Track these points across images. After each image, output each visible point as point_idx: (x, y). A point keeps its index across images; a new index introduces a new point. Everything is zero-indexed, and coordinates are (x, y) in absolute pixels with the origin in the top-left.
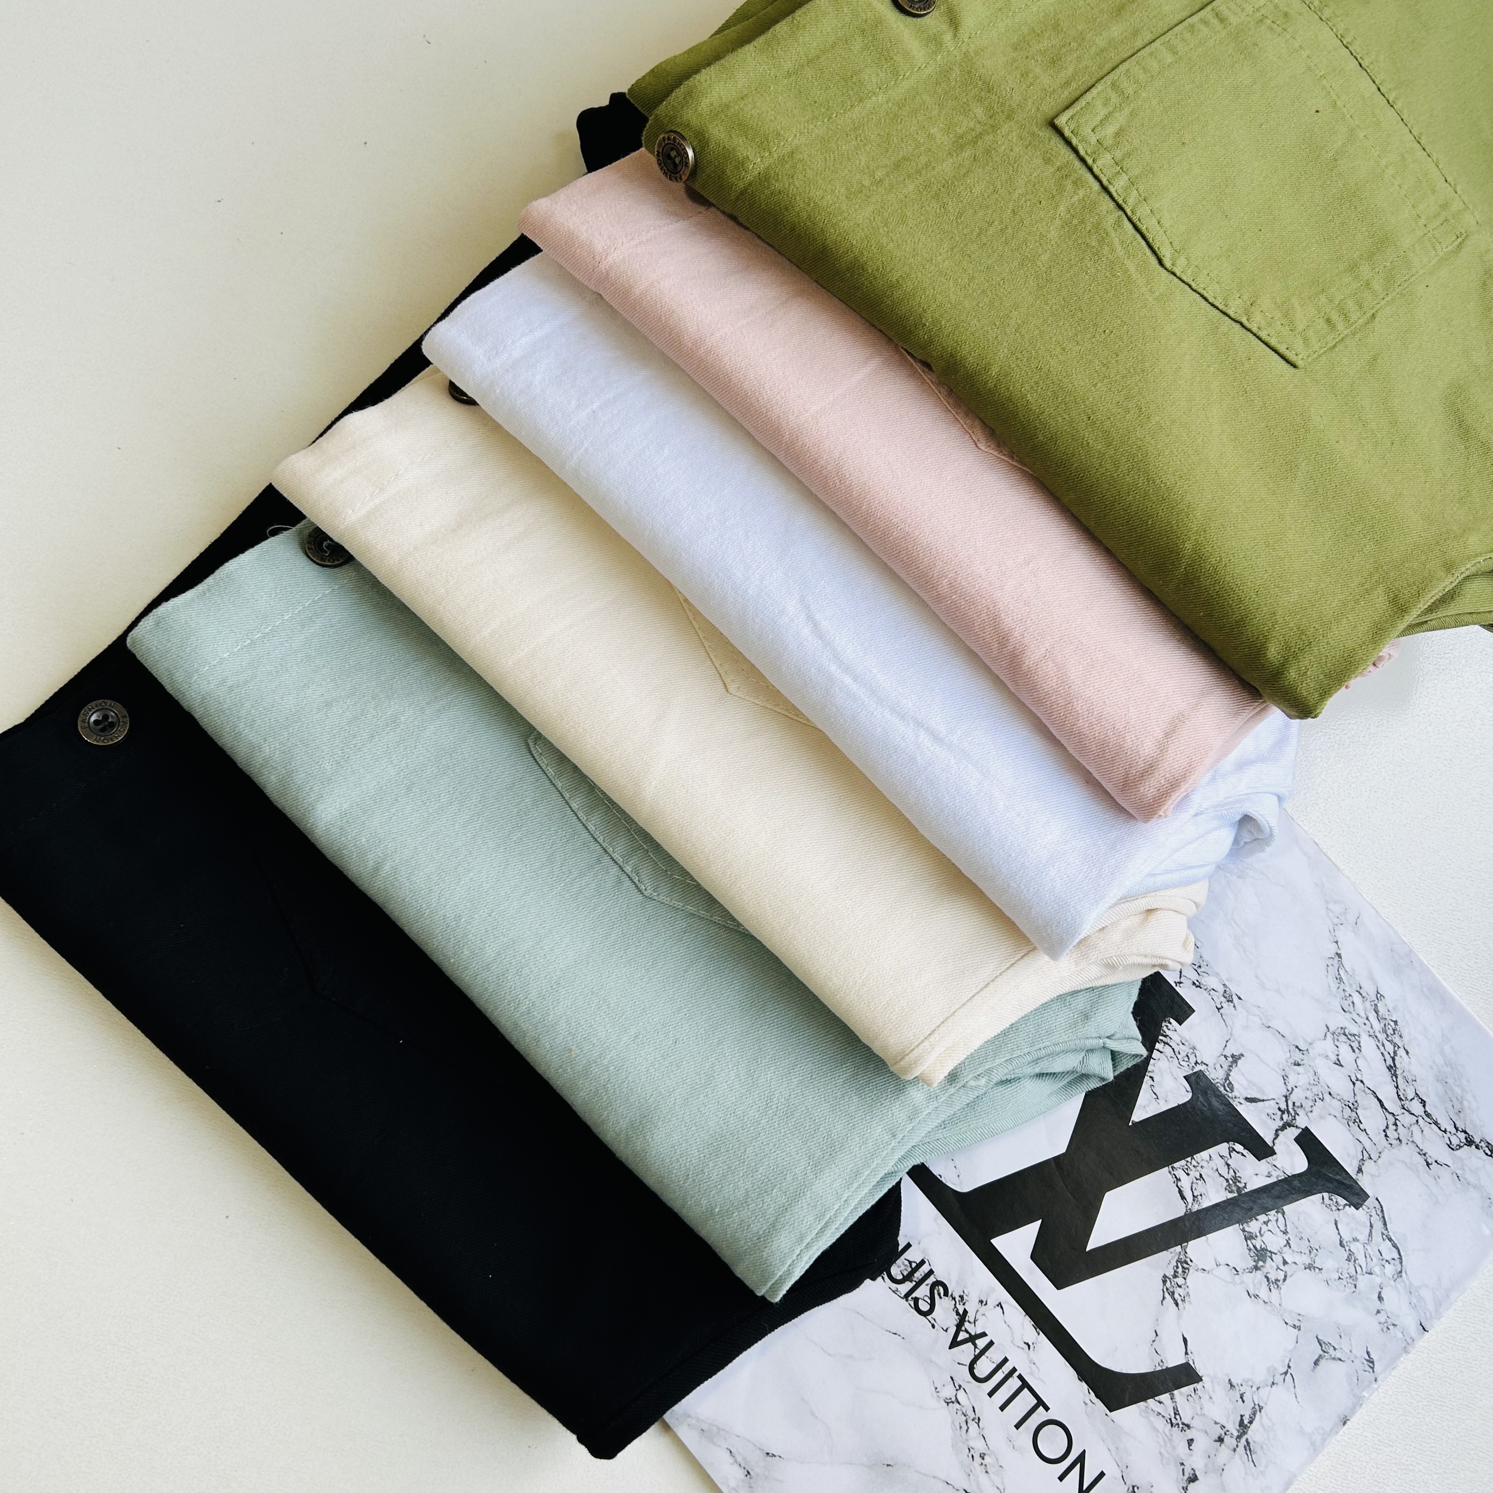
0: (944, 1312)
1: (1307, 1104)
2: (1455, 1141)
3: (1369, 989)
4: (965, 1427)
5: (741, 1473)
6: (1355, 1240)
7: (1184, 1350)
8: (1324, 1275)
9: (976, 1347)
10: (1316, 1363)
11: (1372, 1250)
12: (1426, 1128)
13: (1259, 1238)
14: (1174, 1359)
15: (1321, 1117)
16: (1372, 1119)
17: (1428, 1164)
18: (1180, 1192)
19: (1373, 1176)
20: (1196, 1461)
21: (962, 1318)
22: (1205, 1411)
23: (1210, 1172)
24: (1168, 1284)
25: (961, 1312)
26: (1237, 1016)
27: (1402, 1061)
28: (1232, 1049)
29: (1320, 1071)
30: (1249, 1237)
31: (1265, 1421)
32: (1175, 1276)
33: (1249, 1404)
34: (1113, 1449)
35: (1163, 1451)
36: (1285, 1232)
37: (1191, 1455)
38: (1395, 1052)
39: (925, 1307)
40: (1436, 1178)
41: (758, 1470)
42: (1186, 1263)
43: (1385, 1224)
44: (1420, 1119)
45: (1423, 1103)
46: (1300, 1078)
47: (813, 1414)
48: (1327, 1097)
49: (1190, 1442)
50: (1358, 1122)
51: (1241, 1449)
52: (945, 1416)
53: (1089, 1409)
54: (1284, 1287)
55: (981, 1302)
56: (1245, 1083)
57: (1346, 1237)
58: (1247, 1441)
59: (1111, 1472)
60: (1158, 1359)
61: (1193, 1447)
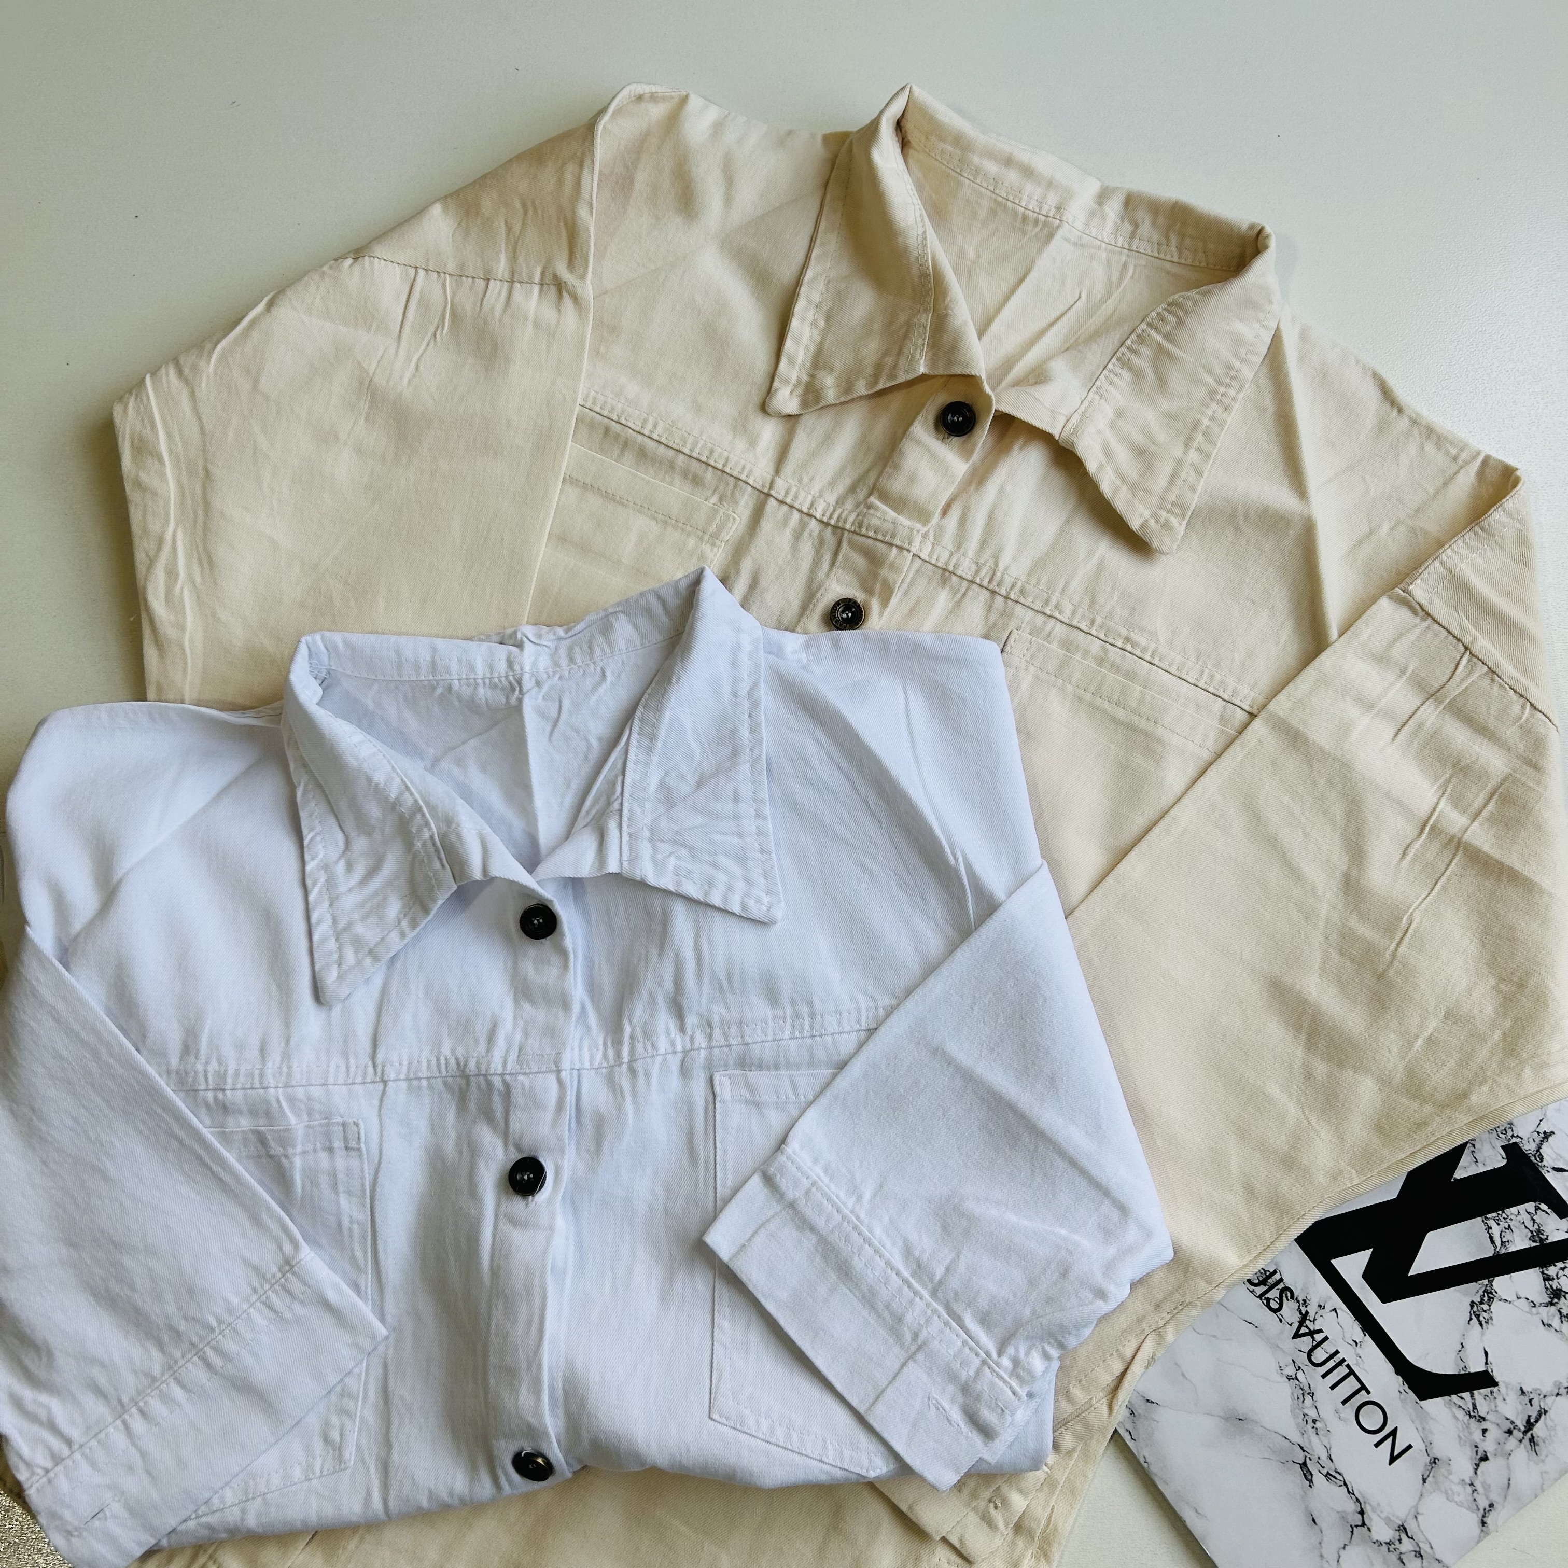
0: (1290, 1311)
4: (1301, 1399)
5: (1127, 1412)
7: (1484, 1361)
9: (1314, 1339)
13: (1556, 1281)
14: (1476, 1366)
18: (1491, 1238)
20: (1488, 1445)
21: (1304, 1317)
22: (1499, 1409)
23: (1518, 1224)
24: (1475, 1309)
25: (1303, 1312)
28: (1544, 1127)
30: (1547, 1278)
31: (1548, 1421)
32: (1482, 1303)
33: (1536, 1408)
34: (1420, 1429)
35: (1461, 1435)
37: (1484, 1441)
39: (1275, 1305)
41: (1140, 1411)
42: (1491, 1293)
47: (1183, 1375)
49: (1484, 1431)
51: (1526, 1441)
52: (1286, 1388)
53: (1402, 1396)
55: (1320, 1306)
56: (1554, 1156)
58: (1532, 1435)
59: (1418, 1445)
60: (1462, 1365)
61: (1486, 1434)
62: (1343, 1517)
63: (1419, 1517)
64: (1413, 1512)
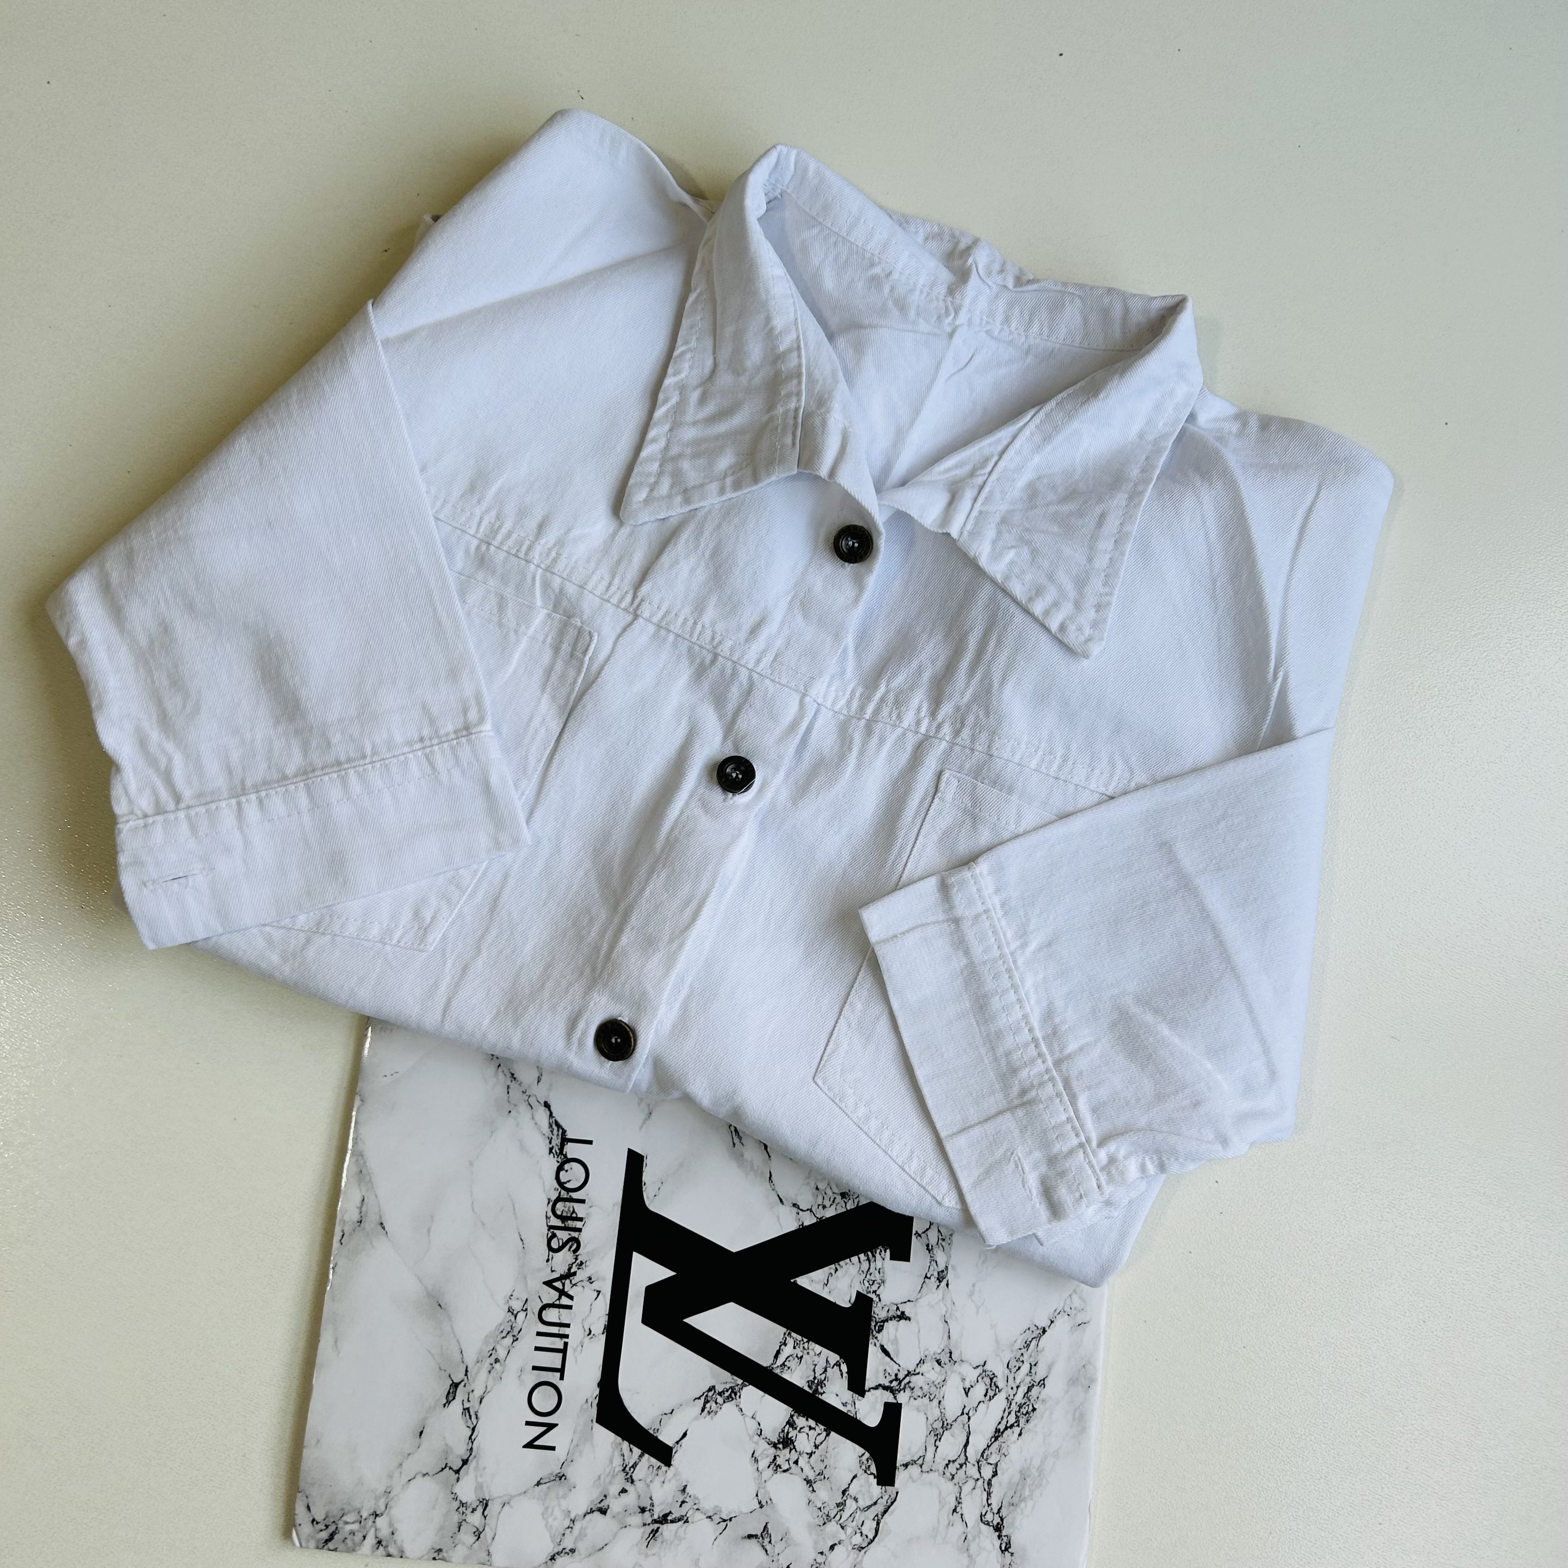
0: (562, 1260)
1: (917, 1392)
2: (989, 1517)
3: (1040, 1372)
4: (504, 1334)
5: (356, 1217)
6: (856, 1500)
7: (678, 1439)
8: (812, 1496)
9: (559, 1299)
10: (750, 1536)
11: (859, 1517)
12: (979, 1490)
13: (796, 1432)
14: (667, 1437)
15: (918, 1410)
16: (950, 1446)
17: (955, 1510)
18: (778, 1353)
19: (911, 1477)
20: (616, 1505)
21: (569, 1275)
22: (652, 1486)
23: (810, 1362)
24: (710, 1394)
25: (572, 1271)
26: (933, 1294)
27: (1011, 1436)
28: (908, 1309)
29: (949, 1382)
30: (791, 1423)
31: (681, 1531)
32: (720, 1394)
33: (682, 1511)
34: (575, 1443)
35: (602, 1477)
36: (816, 1447)
37: (616, 1498)
38: (1012, 1426)
39: (555, 1244)
40: (950, 1524)
41: (367, 1226)
42: (736, 1394)
43: (885, 1512)
44: (981, 1481)
45: (995, 1474)
46: (931, 1372)
47: (429, 1231)
48: (935, 1402)
49: (624, 1491)
50: (938, 1437)
51: (649, 1529)
52: (499, 1315)
53: (585, 1406)
54: (780, 1476)
55: (590, 1278)
56: (892, 1337)
57: (852, 1491)
58: (658, 1528)
59: (560, 1453)
60: (657, 1427)
61: (623, 1495)
62: (447, 1451)
63: (506, 1507)
64: (506, 1499)
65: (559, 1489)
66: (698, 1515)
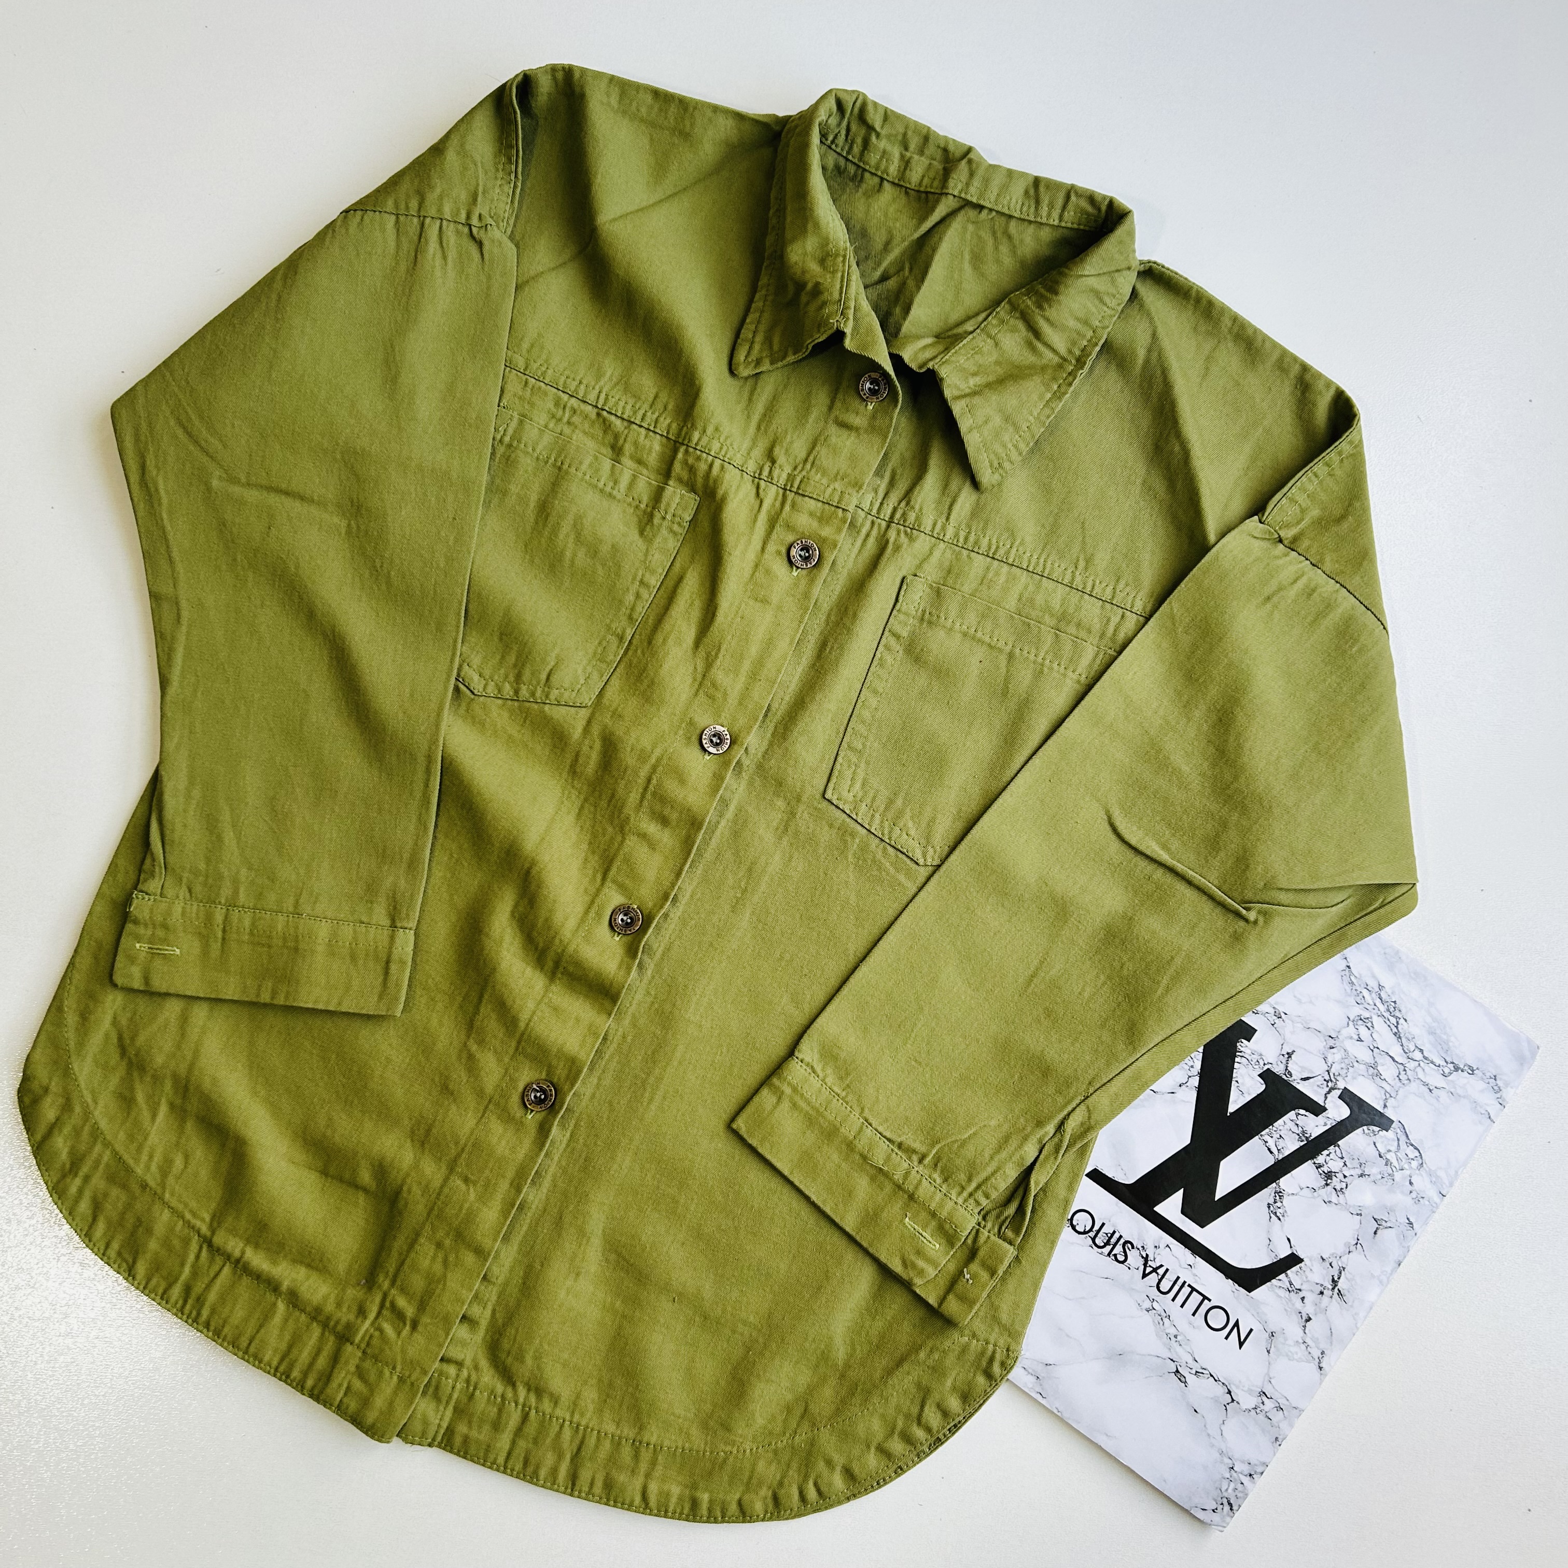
0: (1134, 1258)
1: (1343, 1072)
2: (1447, 1071)
3: (1373, 984)
4: (1161, 1323)
5: (1033, 1379)
6: (1389, 1151)
7: (1289, 1246)
8: (1372, 1178)
9: (1158, 1274)
10: (1375, 1233)
11: (1401, 1155)
12: (1426, 1068)
13: (1325, 1166)
14: (1284, 1253)
15: (1354, 1078)
16: (1388, 1070)
17: (1430, 1091)
18: (1269, 1149)
19: (1394, 1107)
20: (1309, 1309)
21: (1146, 1259)
22: (1309, 1279)
23: (1286, 1132)
24: (1272, 1208)
25: (1145, 1256)
26: (1286, 1026)
27: (1403, 1025)
28: (1288, 1049)
29: (1348, 1049)
30: (1319, 1167)
31: (1349, 1276)
32: (1275, 1202)
33: (1336, 1268)
34: (1255, 1314)
35: (1286, 1308)
36: (1342, 1158)
37: (1305, 1306)
38: (1398, 1023)
39: (1121, 1258)
40: (1437, 1098)
41: (1043, 1375)
42: (1281, 1192)
43: (1407, 1136)
44: (1422, 1064)
45: (1421, 1051)
46: (1335, 1056)
47: (1068, 1336)
48: (1356, 1064)
50: (1379, 1075)
51: (1336, 1295)
52: (1148, 1318)
53: (1236, 1294)
54: (1347, 1192)
55: (1156, 1247)
56: (1300, 1070)
57: (1382, 1151)
58: (1338, 1289)
59: (1256, 1327)
60: (1274, 1255)
61: (1305, 1301)
62: (1216, 1400)
63: (1272, 1381)
64: (1267, 1378)
65: (1278, 1339)
66: (1344, 1259)
